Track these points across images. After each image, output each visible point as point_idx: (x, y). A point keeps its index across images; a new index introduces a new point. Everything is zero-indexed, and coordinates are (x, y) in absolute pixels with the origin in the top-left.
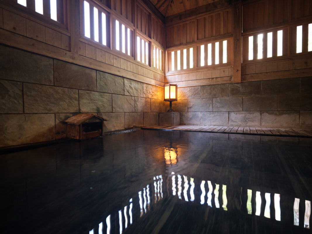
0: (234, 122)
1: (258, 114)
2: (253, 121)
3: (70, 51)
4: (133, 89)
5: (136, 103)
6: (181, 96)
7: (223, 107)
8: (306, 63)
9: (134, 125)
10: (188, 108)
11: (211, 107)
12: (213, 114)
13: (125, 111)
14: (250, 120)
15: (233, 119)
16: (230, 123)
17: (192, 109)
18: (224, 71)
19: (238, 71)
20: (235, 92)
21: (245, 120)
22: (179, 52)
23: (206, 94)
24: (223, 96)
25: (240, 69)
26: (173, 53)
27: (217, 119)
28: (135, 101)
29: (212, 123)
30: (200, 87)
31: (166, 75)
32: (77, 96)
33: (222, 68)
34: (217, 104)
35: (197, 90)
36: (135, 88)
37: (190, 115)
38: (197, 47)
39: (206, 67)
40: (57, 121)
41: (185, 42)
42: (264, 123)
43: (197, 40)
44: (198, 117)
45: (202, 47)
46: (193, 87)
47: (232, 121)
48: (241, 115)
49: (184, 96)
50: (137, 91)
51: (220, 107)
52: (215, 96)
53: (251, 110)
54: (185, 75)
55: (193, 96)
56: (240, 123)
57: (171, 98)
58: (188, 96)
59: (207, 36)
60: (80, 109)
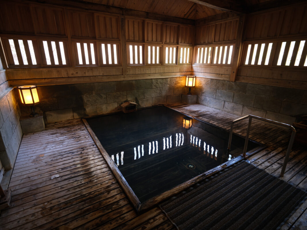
0: (227, 109)
1: (241, 106)
2: (237, 111)
3: (123, 75)
4: (159, 83)
5: (161, 91)
6: (199, 84)
7: (221, 97)
8: (281, 75)
9: (159, 103)
10: (202, 93)
11: (215, 95)
12: (215, 100)
13: (152, 97)
14: (236, 109)
15: (226, 106)
16: (225, 109)
17: (204, 94)
18: (227, 70)
19: (234, 72)
20: (230, 88)
21: (233, 109)
22: (202, 49)
23: (213, 85)
24: (222, 89)
25: (235, 71)
26: (199, 49)
27: (217, 104)
28: (160, 90)
29: (214, 106)
30: (210, 79)
31: (193, 66)
32: (126, 94)
33: (226, 67)
34: (219, 94)
35: (208, 81)
36: (160, 83)
37: (203, 98)
38: (213, 47)
39: (217, 64)
40: (118, 105)
41: (207, 42)
42: (244, 114)
43: (214, 42)
44: (207, 100)
45: (217, 48)
46: (206, 79)
47: (226, 108)
48: (231, 105)
49: (201, 84)
50: (162, 84)
51: (220, 97)
52: (218, 88)
53: (238, 103)
54: (204, 68)
55: (206, 85)
56: (230, 110)
57: (189, 86)
58: (203, 84)
59: (221, 40)
60: (127, 100)
